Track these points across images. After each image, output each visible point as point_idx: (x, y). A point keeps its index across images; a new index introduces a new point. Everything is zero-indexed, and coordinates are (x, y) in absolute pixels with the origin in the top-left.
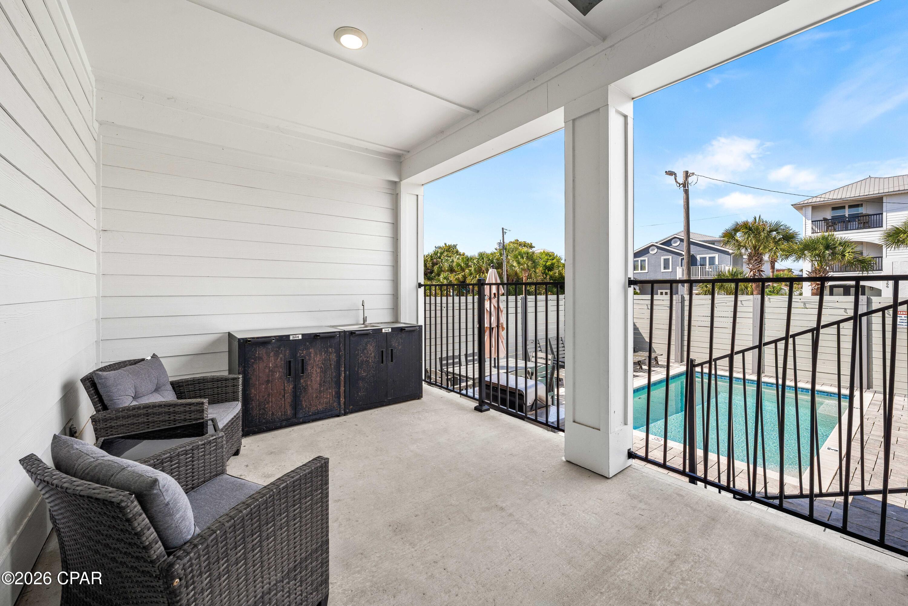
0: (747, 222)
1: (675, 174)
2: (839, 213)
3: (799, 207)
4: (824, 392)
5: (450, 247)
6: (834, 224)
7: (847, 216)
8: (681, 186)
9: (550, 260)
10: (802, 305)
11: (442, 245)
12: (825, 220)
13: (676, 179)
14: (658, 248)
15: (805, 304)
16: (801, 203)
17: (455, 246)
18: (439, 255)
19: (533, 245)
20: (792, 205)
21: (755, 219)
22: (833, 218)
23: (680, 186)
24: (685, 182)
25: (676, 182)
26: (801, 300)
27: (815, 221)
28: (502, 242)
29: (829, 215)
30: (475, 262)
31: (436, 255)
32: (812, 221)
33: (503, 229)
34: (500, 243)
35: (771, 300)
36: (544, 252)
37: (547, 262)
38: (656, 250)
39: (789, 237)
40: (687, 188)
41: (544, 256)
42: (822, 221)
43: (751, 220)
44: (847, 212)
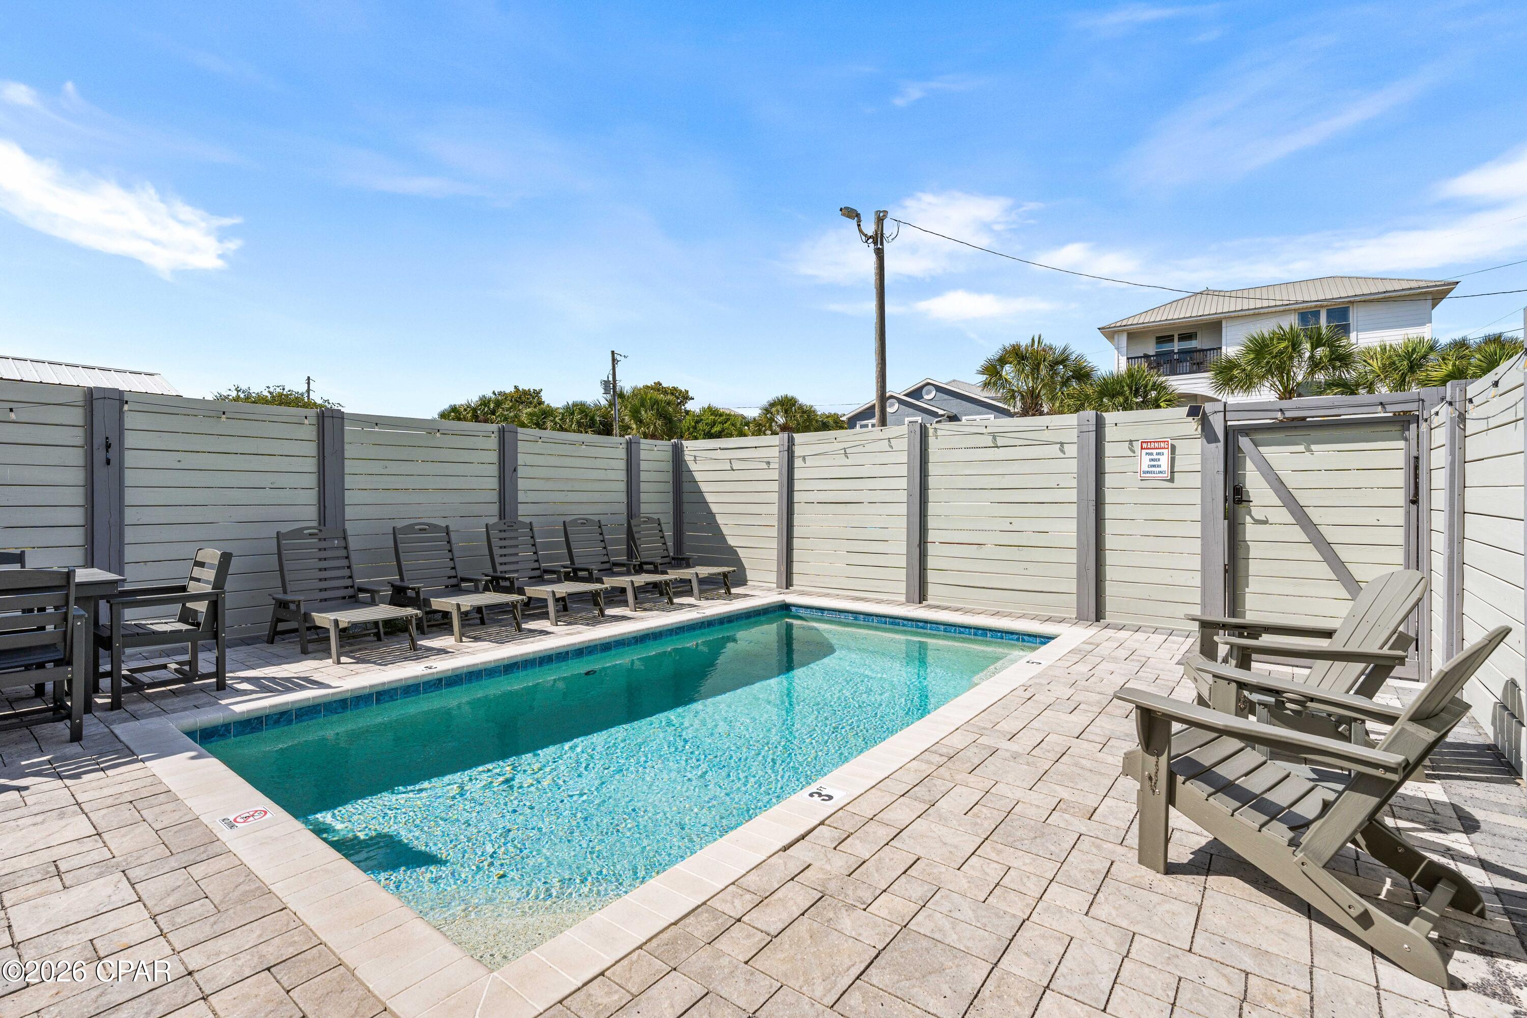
0: (1019, 346)
1: (858, 215)
2: (1166, 348)
3: (1110, 333)
4: (1012, 633)
5: (525, 393)
6: (1159, 365)
7: (1176, 351)
8: (871, 240)
9: (720, 423)
10: (988, 441)
11: (509, 389)
12: (1146, 357)
13: (859, 225)
14: (901, 402)
15: (994, 438)
16: (1112, 326)
17: (537, 393)
18: (492, 406)
19: (691, 394)
20: (1099, 329)
21: (1033, 340)
22: (1158, 355)
23: (869, 242)
24: (876, 234)
25: (861, 231)
26: (989, 430)
27: (1132, 358)
28: (611, 379)
29: (1151, 349)
30: (558, 421)
31: (485, 406)
32: (1128, 359)
33: (613, 352)
34: (606, 384)
35: (939, 433)
36: (709, 407)
37: (712, 427)
38: (897, 405)
39: (1082, 374)
40: (879, 246)
41: (708, 414)
42: (1141, 357)
43: (1024, 342)
44: (1176, 346)
